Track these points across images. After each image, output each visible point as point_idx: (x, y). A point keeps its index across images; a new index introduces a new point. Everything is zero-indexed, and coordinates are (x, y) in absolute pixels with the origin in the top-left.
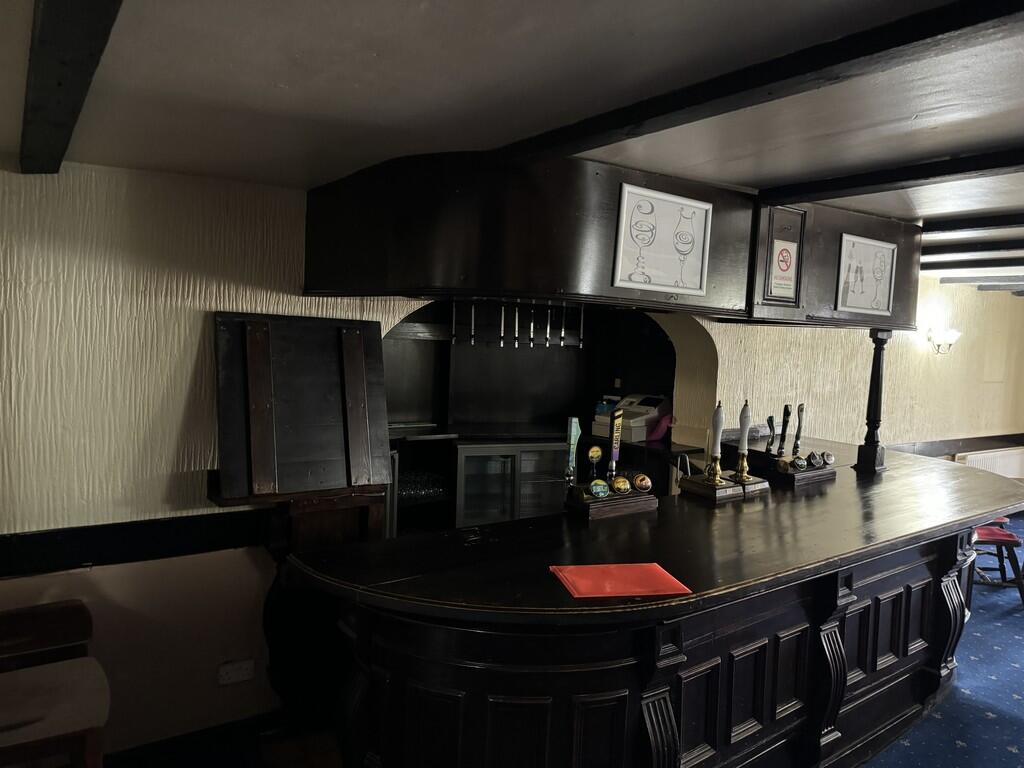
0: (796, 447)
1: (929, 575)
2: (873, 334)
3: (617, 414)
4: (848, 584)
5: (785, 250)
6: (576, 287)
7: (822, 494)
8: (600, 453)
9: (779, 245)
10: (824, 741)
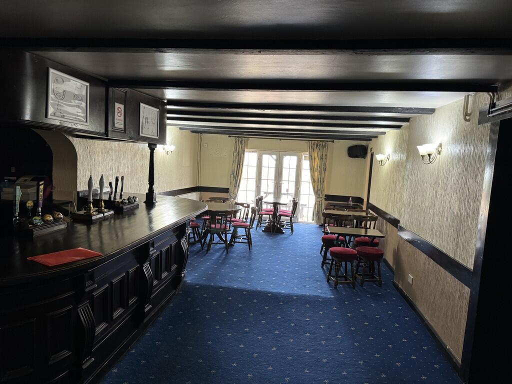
0: (121, 195)
1: (176, 239)
2: (150, 146)
3: (41, 183)
4: (153, 246)
5: (119, 107)
6: (24, 117)
7: (134, 214)
8: (32, 204)
9: (117, 105)
10: (146, 310)
